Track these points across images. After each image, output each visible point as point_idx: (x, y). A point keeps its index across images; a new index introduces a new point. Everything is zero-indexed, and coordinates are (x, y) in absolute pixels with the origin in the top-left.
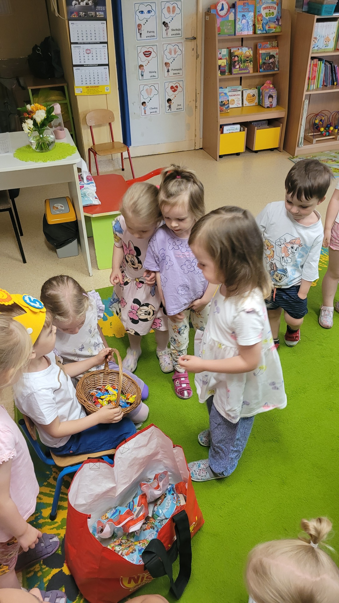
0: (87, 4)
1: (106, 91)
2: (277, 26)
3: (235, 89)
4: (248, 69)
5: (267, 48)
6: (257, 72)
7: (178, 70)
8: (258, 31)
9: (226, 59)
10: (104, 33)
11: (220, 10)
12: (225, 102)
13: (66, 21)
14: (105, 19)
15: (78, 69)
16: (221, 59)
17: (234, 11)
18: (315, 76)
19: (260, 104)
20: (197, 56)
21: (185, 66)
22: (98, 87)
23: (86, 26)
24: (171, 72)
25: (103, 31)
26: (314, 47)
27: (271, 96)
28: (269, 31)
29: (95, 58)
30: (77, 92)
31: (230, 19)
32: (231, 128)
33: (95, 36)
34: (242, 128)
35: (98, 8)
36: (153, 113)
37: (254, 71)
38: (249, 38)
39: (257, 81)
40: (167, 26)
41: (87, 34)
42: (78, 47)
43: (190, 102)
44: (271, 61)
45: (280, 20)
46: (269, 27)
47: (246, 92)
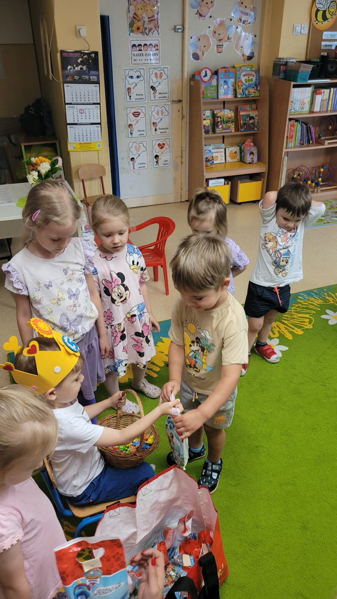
0: (81, 69)
1: (98, 147)
2: (255, 91)
3: (219, 146)
4: (230, 129)
5: (248, 110)
6: (238, 131)
7: (164, 129)
8: (239, 95)
9: (210, 119)
10: (97, 95)
11: (204, 77)
12: (209, 158)
13: (62, 84)
14: (98, 82)
15: (72, 127)
16: (205, 119)
17: (216, 77)
18: (292, 136)
19: (242, 160)
20: (182, 117)
21: (171, 126)
22: (90, 143)
23: (80, 88)
24: (158, 131)
25: (97, 93)
26: (291, 110)
27: (252, 153)
28: (249, 95)
29: (88, 117)
30: (70, 148)
31: (213, 84)
32: (216, 181)
33: (89, 98)
34: (226, 182)
35: (92, 72)
36: (141, 168)
37: (236, 131)
38: (230, 102)
39: (238, 140)
40: (155, 90)
41: (81, 95)
42: (72, 107)
43: (176, 158)
44: (251, 121)
45: (259, 86)
46: (249, 92)
47: (228, 149)
